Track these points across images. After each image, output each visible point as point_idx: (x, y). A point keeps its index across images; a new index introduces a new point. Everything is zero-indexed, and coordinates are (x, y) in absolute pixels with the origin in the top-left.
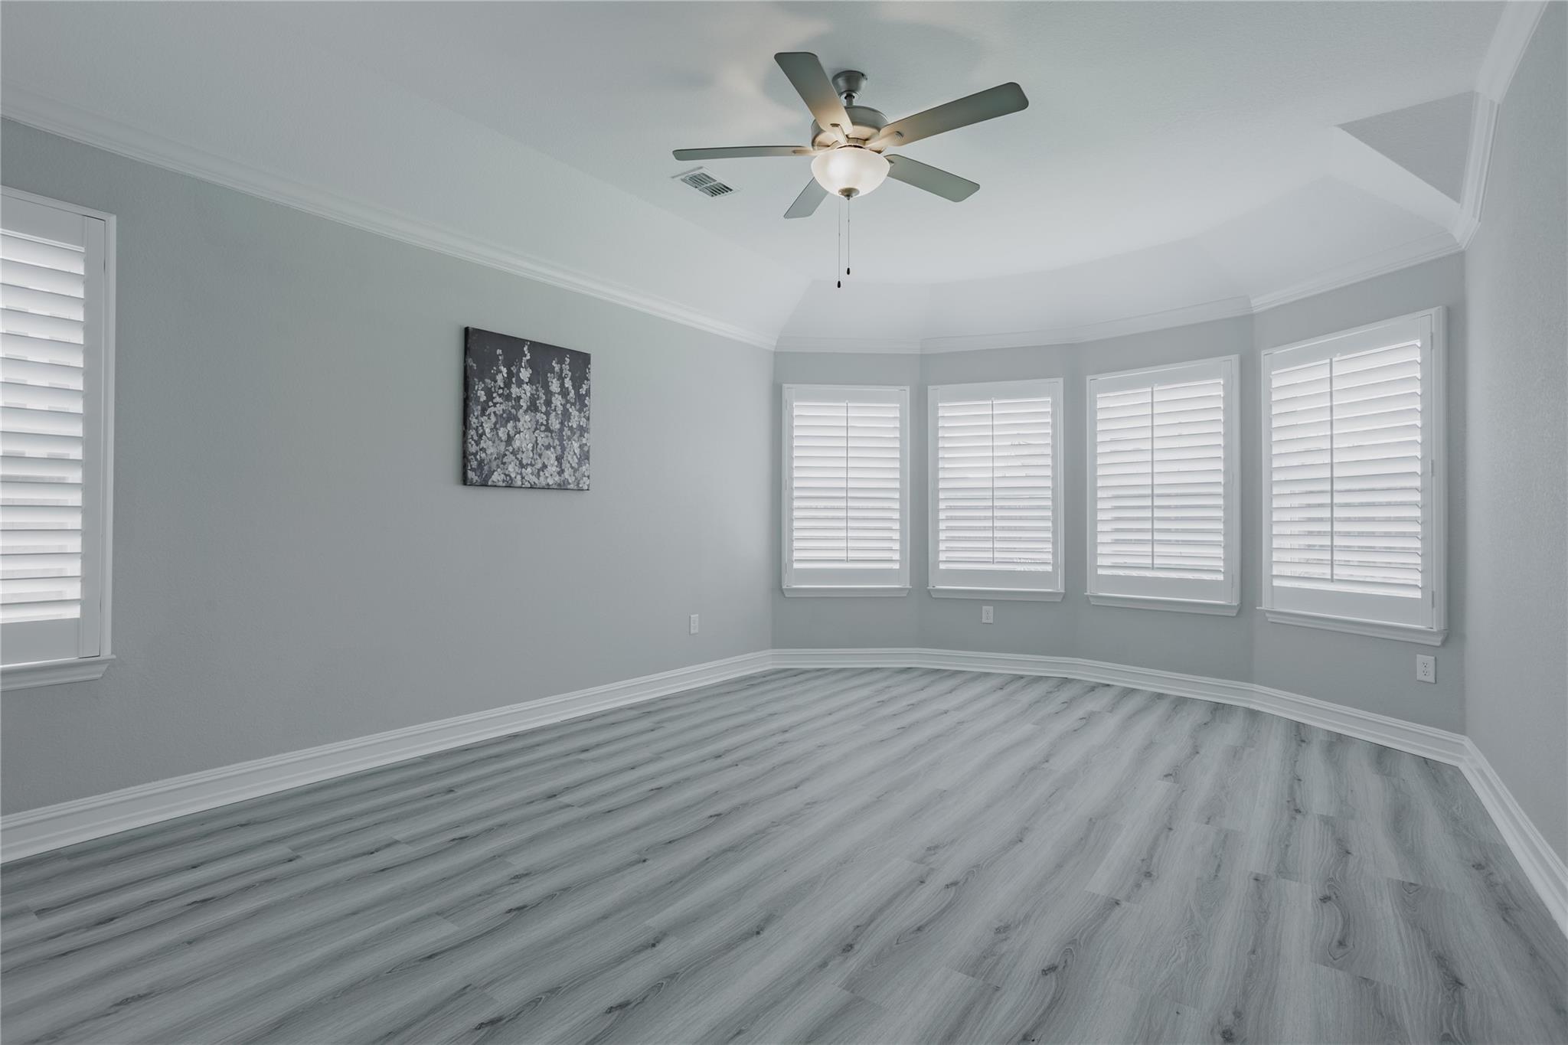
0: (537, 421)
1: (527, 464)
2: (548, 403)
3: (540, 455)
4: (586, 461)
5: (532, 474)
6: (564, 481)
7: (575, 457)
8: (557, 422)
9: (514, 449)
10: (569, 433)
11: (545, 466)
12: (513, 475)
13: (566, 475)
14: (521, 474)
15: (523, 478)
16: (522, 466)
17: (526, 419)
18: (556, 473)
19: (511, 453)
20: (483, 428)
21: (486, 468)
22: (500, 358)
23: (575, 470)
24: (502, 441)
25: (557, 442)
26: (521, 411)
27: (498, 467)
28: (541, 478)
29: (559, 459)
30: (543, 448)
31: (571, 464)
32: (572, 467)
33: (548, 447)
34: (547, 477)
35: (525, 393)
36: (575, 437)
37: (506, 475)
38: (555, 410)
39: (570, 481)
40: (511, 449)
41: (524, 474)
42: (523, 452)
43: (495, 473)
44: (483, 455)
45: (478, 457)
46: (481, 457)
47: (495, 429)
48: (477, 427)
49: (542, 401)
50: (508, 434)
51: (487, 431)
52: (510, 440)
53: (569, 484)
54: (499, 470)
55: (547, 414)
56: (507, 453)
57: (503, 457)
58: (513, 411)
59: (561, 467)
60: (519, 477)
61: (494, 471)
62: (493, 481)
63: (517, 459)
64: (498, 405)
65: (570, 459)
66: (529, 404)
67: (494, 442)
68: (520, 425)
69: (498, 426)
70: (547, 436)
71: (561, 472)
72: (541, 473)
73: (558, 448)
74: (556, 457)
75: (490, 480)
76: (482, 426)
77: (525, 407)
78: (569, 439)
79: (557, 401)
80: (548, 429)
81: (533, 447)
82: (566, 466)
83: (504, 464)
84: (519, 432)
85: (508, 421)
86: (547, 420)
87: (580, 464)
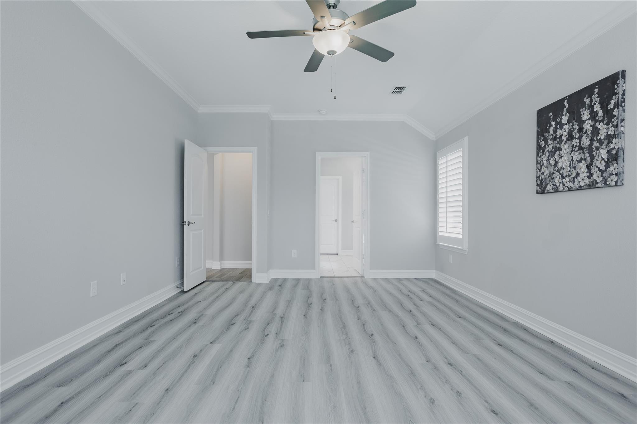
0: (573, 146)
1: (566, 176)
2: (581, 130)
3: (575, 168)
4: (615, 162)
5: (569, 181)
6: (593, 182)
7: (603, 161)
8: (588, 140)
9: (558, 168)
10: (598, 145)
11: (578, 174)
12: (558, 185)
13: (595, 177)
14: (563, 183)
15: (564, 185)
16: (563, 177)
17: (565, 147)
18: (586, 178)
19: (557, 171)
20: (543, 162)
21: (544, 183)
22: (551, 117)
23: (602, 172)
24: (552, 166)
25: (587, 155)
26: (563, 143)
27: (550, 181)
28: (575, 183)
29: (589, 167)
30: (577, 162)
31: (599, 168)
32: (600, 170)
33: (580, 161)
34: (580, 182)
35: (565, 131)
36: (604, 146)
37: (554, 185)
38: (586, 132)
39: (598, 181)
40: (556, 169)
41: (564, 183)
42: (564, 169)
43: (549, 185)
44: (543, 176)
45: (540, 178)
46: (541, 178)
47: (548, 160)
48: (540, 162)
49: (576, 131)
50: (555, 160)
51: (545, 162)
52: (556, 163)
53: (598, 183)
54: (550, 183)
55: (580, 138)
56: (555, 172)
57: (553, 175)
58: (558, 145)
59: (590, 172)
60: (561, 185)
61: (548, 184)
62: (547, 190)
63: (560, 174)
64: (550, 146)
65: (598, 164)
66: (567, 137)
67: (548, 168)
68: (562, 152)
69: (550, 158)
70: (580, 153)
71: (591, 176)
72: (576, 180)
73: (589, 159)
74: (587, 166)
75: (546, 190)
76: (542, 161)
77: (565, 141)
78: (598, 149)
79: (588, 126)
80: (581, 148)
81: (570, 164)
82: (594, 170)
83: (553, 179)
84: (561, 158)
85: (555, 153)
86: (580, 143)
87: (607, 166)
